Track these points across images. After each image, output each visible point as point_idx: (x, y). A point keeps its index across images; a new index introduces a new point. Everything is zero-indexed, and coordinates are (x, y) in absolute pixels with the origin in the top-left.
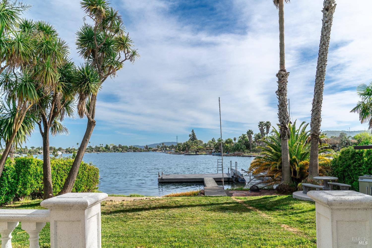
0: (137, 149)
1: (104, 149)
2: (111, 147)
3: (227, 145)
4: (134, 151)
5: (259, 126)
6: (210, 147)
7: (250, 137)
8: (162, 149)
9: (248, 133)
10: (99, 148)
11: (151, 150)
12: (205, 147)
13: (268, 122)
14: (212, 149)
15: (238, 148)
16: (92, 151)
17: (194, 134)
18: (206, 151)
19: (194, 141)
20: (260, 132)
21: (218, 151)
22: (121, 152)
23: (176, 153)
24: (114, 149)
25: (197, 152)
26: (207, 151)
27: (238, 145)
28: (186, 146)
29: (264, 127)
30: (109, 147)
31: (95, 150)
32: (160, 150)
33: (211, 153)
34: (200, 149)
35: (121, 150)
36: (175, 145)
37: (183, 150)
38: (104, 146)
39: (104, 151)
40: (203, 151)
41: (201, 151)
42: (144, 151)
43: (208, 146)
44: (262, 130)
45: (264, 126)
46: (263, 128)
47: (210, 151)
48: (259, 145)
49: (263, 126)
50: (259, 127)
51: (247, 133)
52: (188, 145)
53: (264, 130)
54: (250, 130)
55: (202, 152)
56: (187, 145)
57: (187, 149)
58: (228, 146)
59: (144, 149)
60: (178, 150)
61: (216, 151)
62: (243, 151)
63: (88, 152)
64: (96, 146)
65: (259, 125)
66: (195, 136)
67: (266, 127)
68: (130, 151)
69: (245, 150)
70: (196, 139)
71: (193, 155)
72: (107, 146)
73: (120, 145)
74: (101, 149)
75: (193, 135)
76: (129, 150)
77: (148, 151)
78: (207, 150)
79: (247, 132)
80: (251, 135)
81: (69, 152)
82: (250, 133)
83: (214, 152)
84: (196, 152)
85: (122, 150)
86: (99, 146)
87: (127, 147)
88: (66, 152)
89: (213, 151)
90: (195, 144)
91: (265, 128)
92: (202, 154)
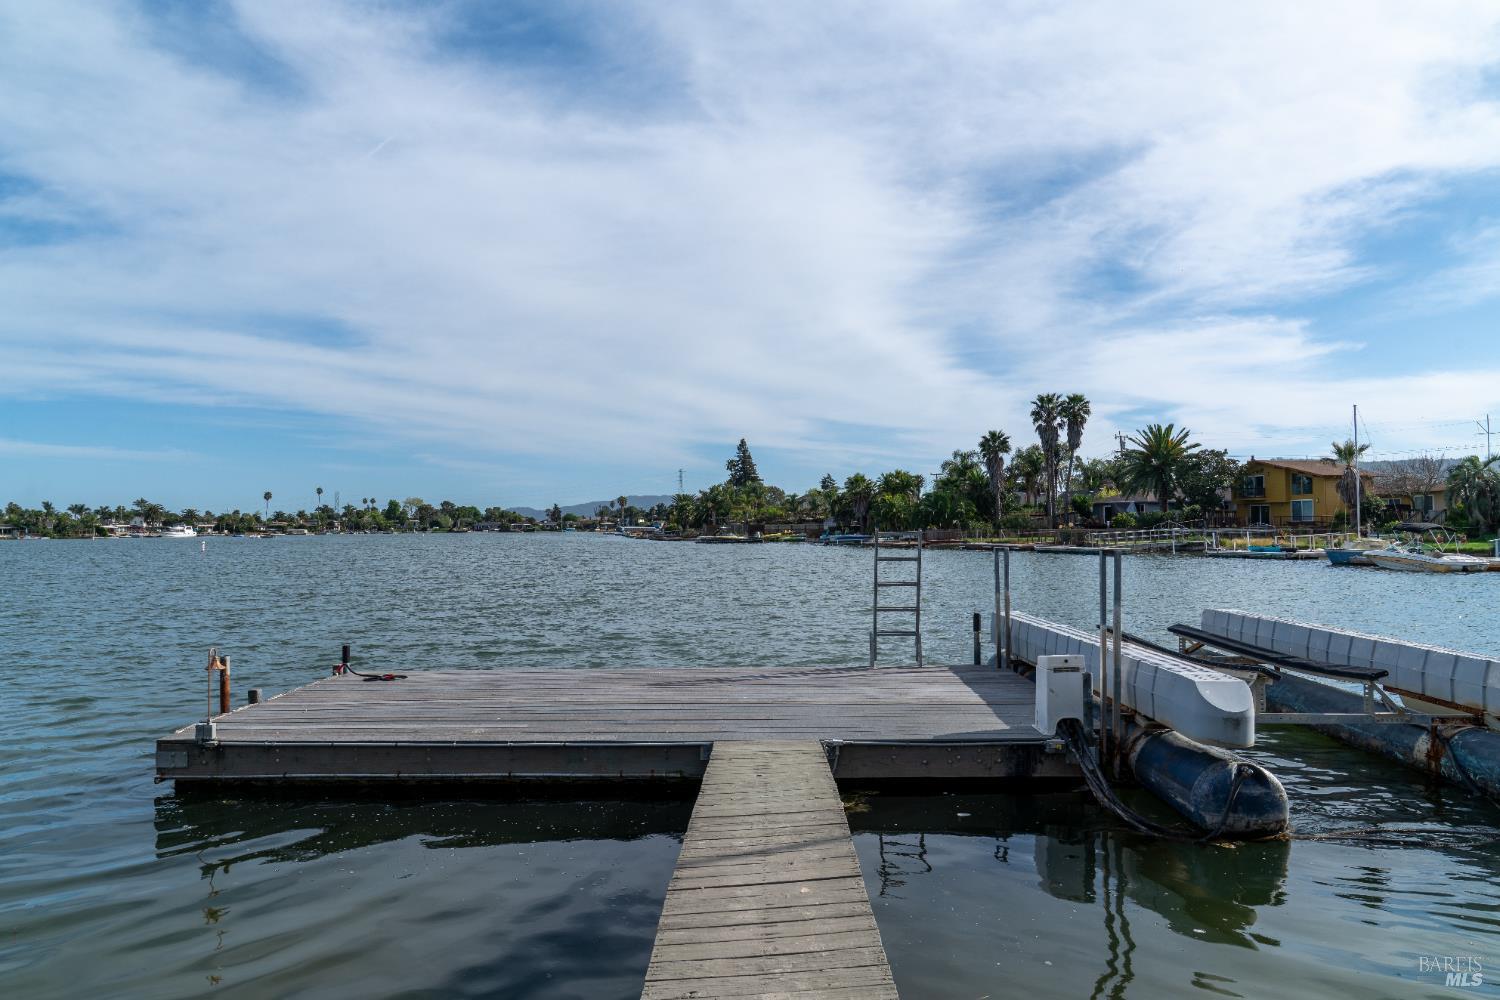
0: (514, 522)
1: (382, 517)
2: (411, 512)
3: (888, 497)
4: (504, 529)
5: (1036, 415)
6: (811, 510)
7: (994, 462)
8: (616, 523)
9: (985, 445)
10: (360, 514)
11: (571, 526)
12: (794, 510)
13: (1076, 399)
14: (821, 521)
15: (940, 513)
16: (331, 526)
17: (749, 457)
18: (795, 526)
19: (745, 486)
20: (1038, 442)
21: (851, 528)
22: (450, 531)
23: (671, 534)
24: (422, 519)
25: (757, 529)
26: (802, 526)
27: (943, 498)
28: (710, 505)
29: (1058, 420)
30: (404, 513)
31: (342, 524)
32: (609, 527)
33: (815, 536)
34: (771, 519)
35: (451, 522)
36: (667, 504)
37: (697, 524)
38: (382, 506)
39: (380, 529)
40: (781, 527)
41: (773, 527)
42: (543, 529)
43: (806, 506)
44: (1047, 433)
45: (1059, 414)
46: (1055, 423)
47: (815, 526)
48: (1032, 499)
49: (1055, 418)
50: (1036, 420)
51: (982, 445)
52: (718, 504)
53: (1060, 432)
54: (993, 434)
55: (778, 531)
56: (714, 500)
57: (713, 519)
58: (892, 505)
59: (543, 522)
60: (677, 522)
61: (839, 528)
62: (965, 527)
63: (310, 529)
64: (347, 508)
65: (1033, 413)
66: (752, 465)
67: (1065, 420)
68: (487, 528)
69: (972, 523)
70: (755, 479)
71: (738, 541)
72: (393, 505)
73: (445, 504)
74: (366, 518)
75: (743, 463)
76: (484, 523)
77: (559, 530)
78: (801, 521)
79: (981, 440)
80: (1001, 455)
81: (231, 531)
82: (994, 444)
83: (832, 531)
84: (752, 530)
85: (455, 525)
86: (361, 507)
87: (476, 514)
88: (216, 529)
89: (826, 528)
90: (748, 496)
91: (1060, 425)
92: (776, 540)
